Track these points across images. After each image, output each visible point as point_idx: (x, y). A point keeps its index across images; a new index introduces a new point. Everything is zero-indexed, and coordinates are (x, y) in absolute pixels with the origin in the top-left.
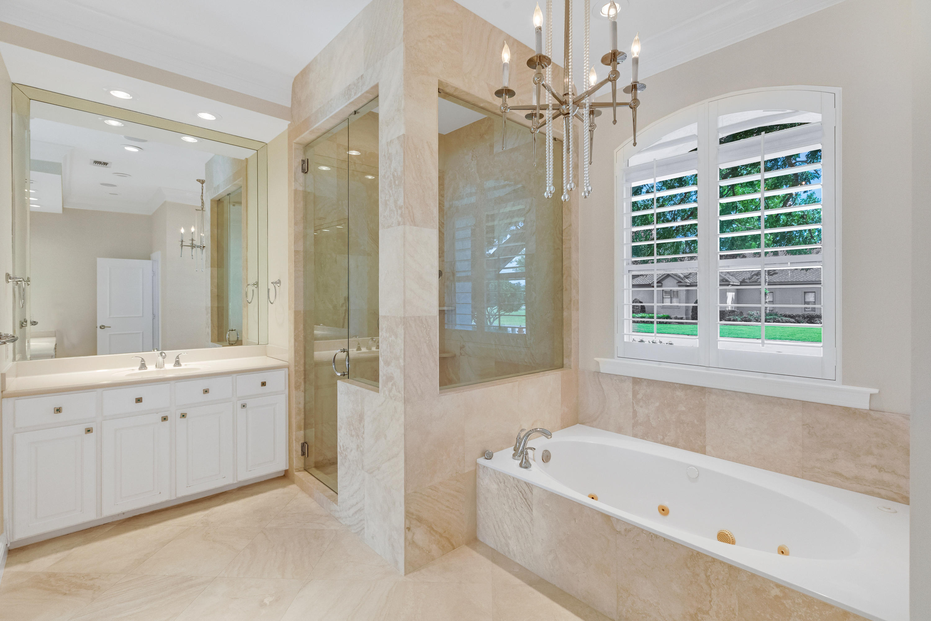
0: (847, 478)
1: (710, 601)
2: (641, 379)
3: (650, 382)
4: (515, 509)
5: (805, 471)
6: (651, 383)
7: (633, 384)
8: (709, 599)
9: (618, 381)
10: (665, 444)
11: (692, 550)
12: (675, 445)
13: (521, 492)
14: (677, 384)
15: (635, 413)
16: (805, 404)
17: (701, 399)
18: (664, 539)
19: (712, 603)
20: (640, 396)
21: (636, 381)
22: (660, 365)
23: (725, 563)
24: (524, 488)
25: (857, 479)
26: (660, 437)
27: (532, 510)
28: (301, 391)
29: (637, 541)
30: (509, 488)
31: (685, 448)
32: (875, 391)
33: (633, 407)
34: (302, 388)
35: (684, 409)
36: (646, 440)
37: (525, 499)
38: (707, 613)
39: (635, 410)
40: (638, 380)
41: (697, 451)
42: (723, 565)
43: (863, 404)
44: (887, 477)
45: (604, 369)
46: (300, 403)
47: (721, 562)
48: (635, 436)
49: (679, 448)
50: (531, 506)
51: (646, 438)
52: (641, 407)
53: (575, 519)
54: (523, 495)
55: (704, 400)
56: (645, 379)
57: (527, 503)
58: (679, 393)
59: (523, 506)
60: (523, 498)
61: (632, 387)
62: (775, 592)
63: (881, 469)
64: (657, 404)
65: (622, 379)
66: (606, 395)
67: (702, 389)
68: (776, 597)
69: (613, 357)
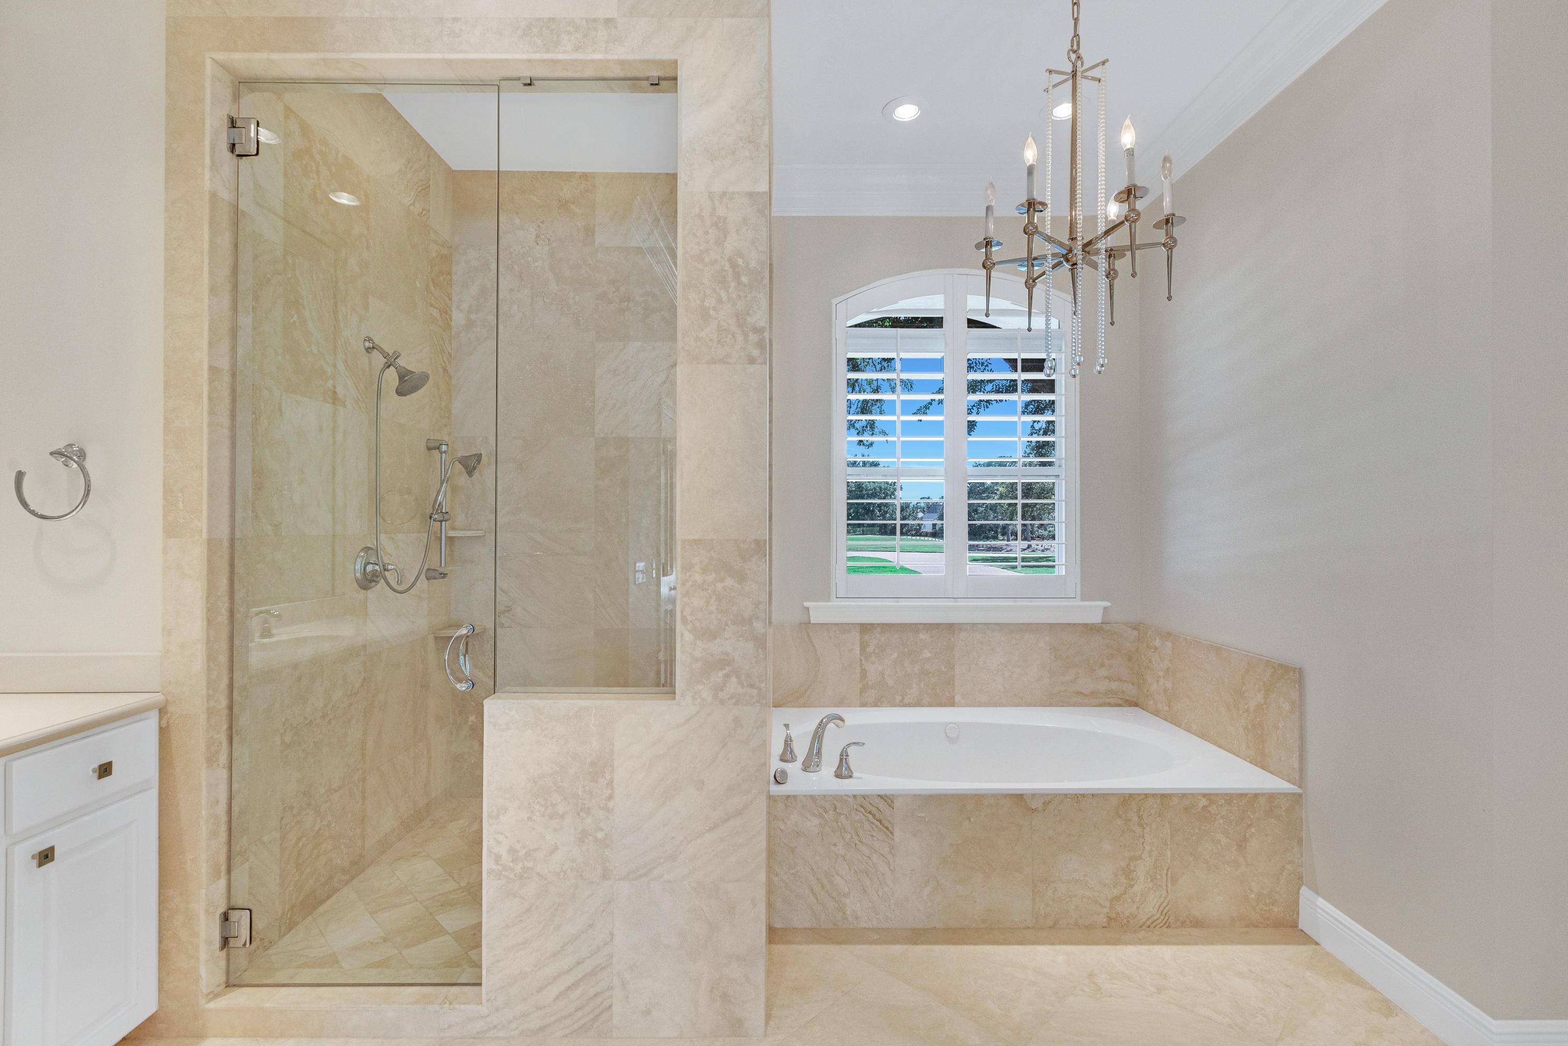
0: (1086, 695)
1: (1143, 843)
2: (872, 625)
3: (885, 627)
4: (860, 846)
5: (1052, 698)
6: (887, 628)
7: (861, 633)
8: (1143, 840)
9: (838, 632)
10: (909, 705)
11: (1123, 795)
12: (918, 704)
13: (870, 813)
14: (920, 624)
15: (864, 672)
16: (1052, 626)
17: (950, 639)
18: (1093, 795)
19: (1144, 845)
20: (870, 649)
21: (865, 628)
22: (898, 602)
23: (1156, 795)
24: (876, 805)
25: (1093, 693)
26: (898, 698)
27: (892, 833)
28: (221, 765)
29: (1059, 810)
30: (846, 815)
31: (930, 705)
32: (1108, 604)
33: (861, 665)
34: (223, 758)
35: (929, 655)
36: (879, 706)
37: (880, 821)
38: (1140, 857)
39: (865, 668)
40: (869, 626)
41: (945, 706)
42: (1155, 797)
43: (1095, 618)
44: (1115, 685)
45: (816, 618)
46: (217, 802)
47: (1154, 795)
48: (864, 705)
49: (923, 706)
50: (890, 828)
51: (879, 704)
52: (873, 663)
53: (969, 818)
54: (874, 816)
55: (952, 639)
56: (878, 624)
57: (883, 826)
58: (923, 636)
59: (874, 834)
60: (875, 821)
61: (859, 638)
62: (1204, 802)
63: (1110, 679)
64: (895, 655)
65: (843, 628)
66: (819, 654)
67: (951, 628)
68: (1204, 807)
69: (828, 599)
